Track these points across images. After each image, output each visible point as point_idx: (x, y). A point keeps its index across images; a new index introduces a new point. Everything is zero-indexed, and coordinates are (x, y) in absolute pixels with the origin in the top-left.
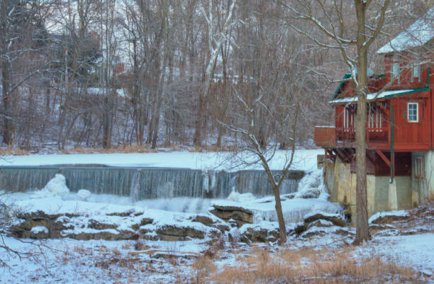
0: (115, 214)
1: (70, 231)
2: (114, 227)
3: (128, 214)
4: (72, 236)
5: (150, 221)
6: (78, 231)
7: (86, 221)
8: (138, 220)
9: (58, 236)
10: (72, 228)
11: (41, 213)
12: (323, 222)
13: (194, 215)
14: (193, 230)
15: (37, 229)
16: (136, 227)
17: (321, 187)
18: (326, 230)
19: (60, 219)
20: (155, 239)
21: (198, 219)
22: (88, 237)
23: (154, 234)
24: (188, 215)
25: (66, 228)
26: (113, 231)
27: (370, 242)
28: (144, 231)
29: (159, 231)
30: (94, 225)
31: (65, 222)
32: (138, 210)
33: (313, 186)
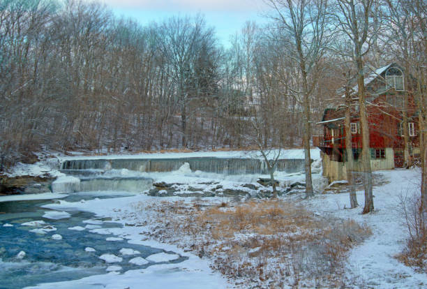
0: (204, 183)
1: (178, 192)
2: (201, 190)
3: (211, 183)
4: (179, 195)
5: (221, 187)
6: (182, 192)
7: (187, 187)
8: (215, 186)
9: (172, 195)
10: (179, 190)
11: (164, 183)
12: (300, 186)
13: (244, 184)
14: (242, 191)
15: (161, 192)
16: (214, 190)
17: (321, 168)
18: (300, 191)
19: (173, 186)
20: (222, 196)
21: (246, 186)
22: (187, 195)
23: (222, 194)
24: (241, 183)
25: (176, 191)
26: (200, 192)
27: (313, 197)
28: (217, 192)
29: (224, 192)
30: (190, 189)
31: (176, 187)
32: (216, 181)
33: (317, 167)
